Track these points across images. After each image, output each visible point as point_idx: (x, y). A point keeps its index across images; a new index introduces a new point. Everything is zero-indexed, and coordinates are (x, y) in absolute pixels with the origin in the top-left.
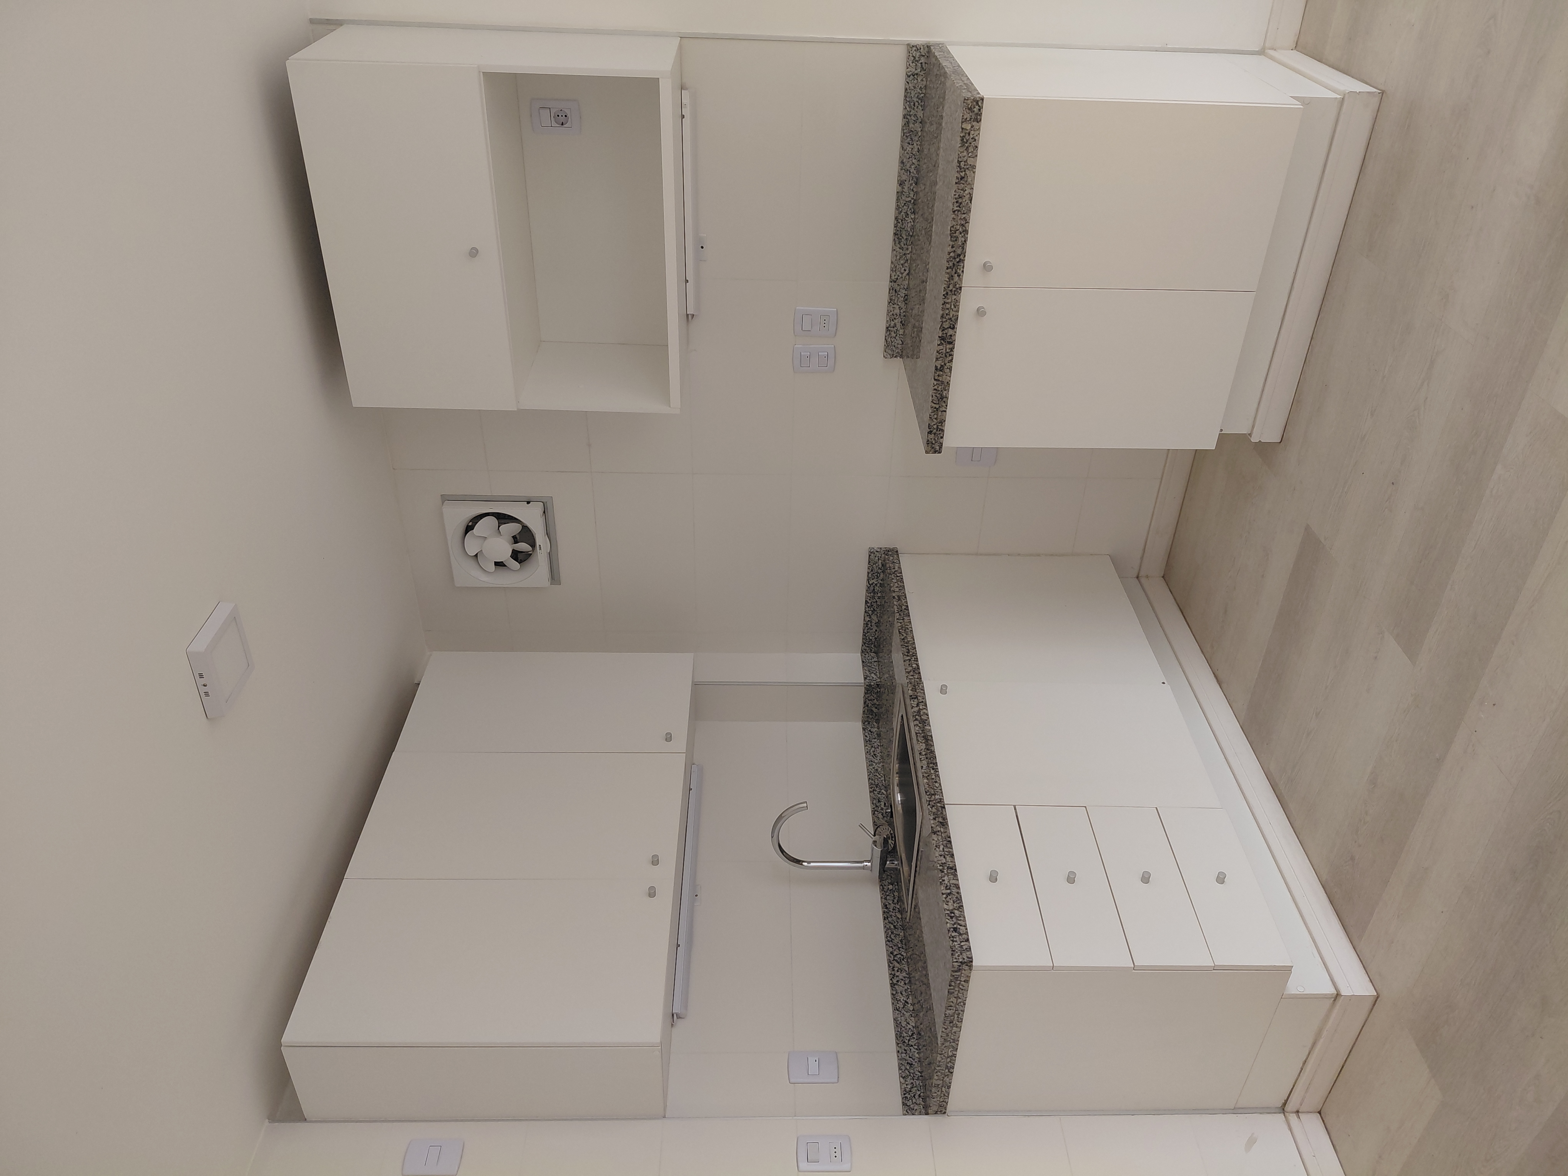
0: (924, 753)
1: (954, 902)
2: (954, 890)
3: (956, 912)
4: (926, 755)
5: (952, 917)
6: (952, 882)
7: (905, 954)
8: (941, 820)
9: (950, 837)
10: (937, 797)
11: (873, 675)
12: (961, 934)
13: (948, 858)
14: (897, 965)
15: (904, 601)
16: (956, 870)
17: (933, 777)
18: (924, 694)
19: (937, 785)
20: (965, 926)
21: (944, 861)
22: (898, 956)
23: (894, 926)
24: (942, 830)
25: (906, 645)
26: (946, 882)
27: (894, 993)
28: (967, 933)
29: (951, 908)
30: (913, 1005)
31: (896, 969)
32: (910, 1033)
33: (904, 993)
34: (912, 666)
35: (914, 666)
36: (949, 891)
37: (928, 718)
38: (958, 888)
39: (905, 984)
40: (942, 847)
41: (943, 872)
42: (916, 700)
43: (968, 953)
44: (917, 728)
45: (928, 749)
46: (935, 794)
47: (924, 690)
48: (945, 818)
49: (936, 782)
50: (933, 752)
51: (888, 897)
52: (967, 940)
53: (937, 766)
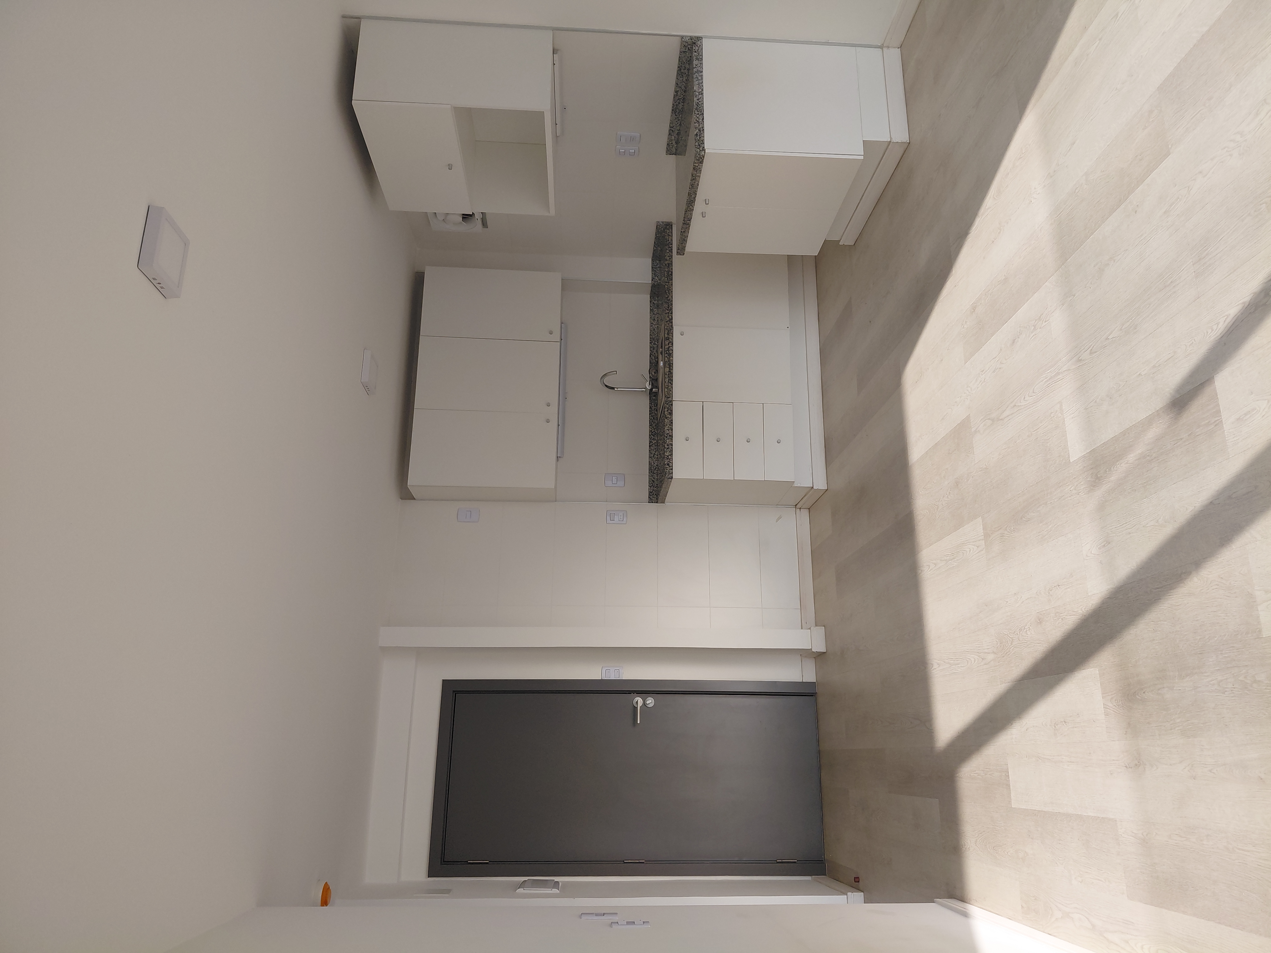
0: (667, 374)
1: (669, 452)
2: (670, 446)
3: (670, 456)
4: (668, 375)
5: (667, 459)
6: (670, 442)
7: (656, 432)
8: (670, 411)
9: (672, 420)
10: (670, 399)
11: (656, 278)
12: (670, 467)
13: (670, 431)
14: (653, 437)
15: (671, 268)
16: (672, 437)
17: (670, 388)
18: (673, 337)
19: (671, 392)
20: (672, 463)
21: (668, 432)
22: (654, 433)
23: (654, 418)
24: (670, 417)
25: (668, 302)
26: (668, 442)
27: (650, 450)
28: (672, 466)
29: (668, 454)
30: (657, 455)
31: (652, 439)
32: (655, 468)
33: (654, 450)
34: (669, 318)
36: (668, 447)
37: (673, 352)
38: (672, 446)
39: (655, 446)
40: (668, 425)
41: (667, 438)
42: (668, 341)
43: (671, 475)
44: (666, 359)
45: (670, 372)
46: (669, 398)
47: (673, 334)
48: (672, 411)
49: (671, 391)
50: (672, 373)
51: (652, 403)
52: (672, 469)
53: (672, 381)
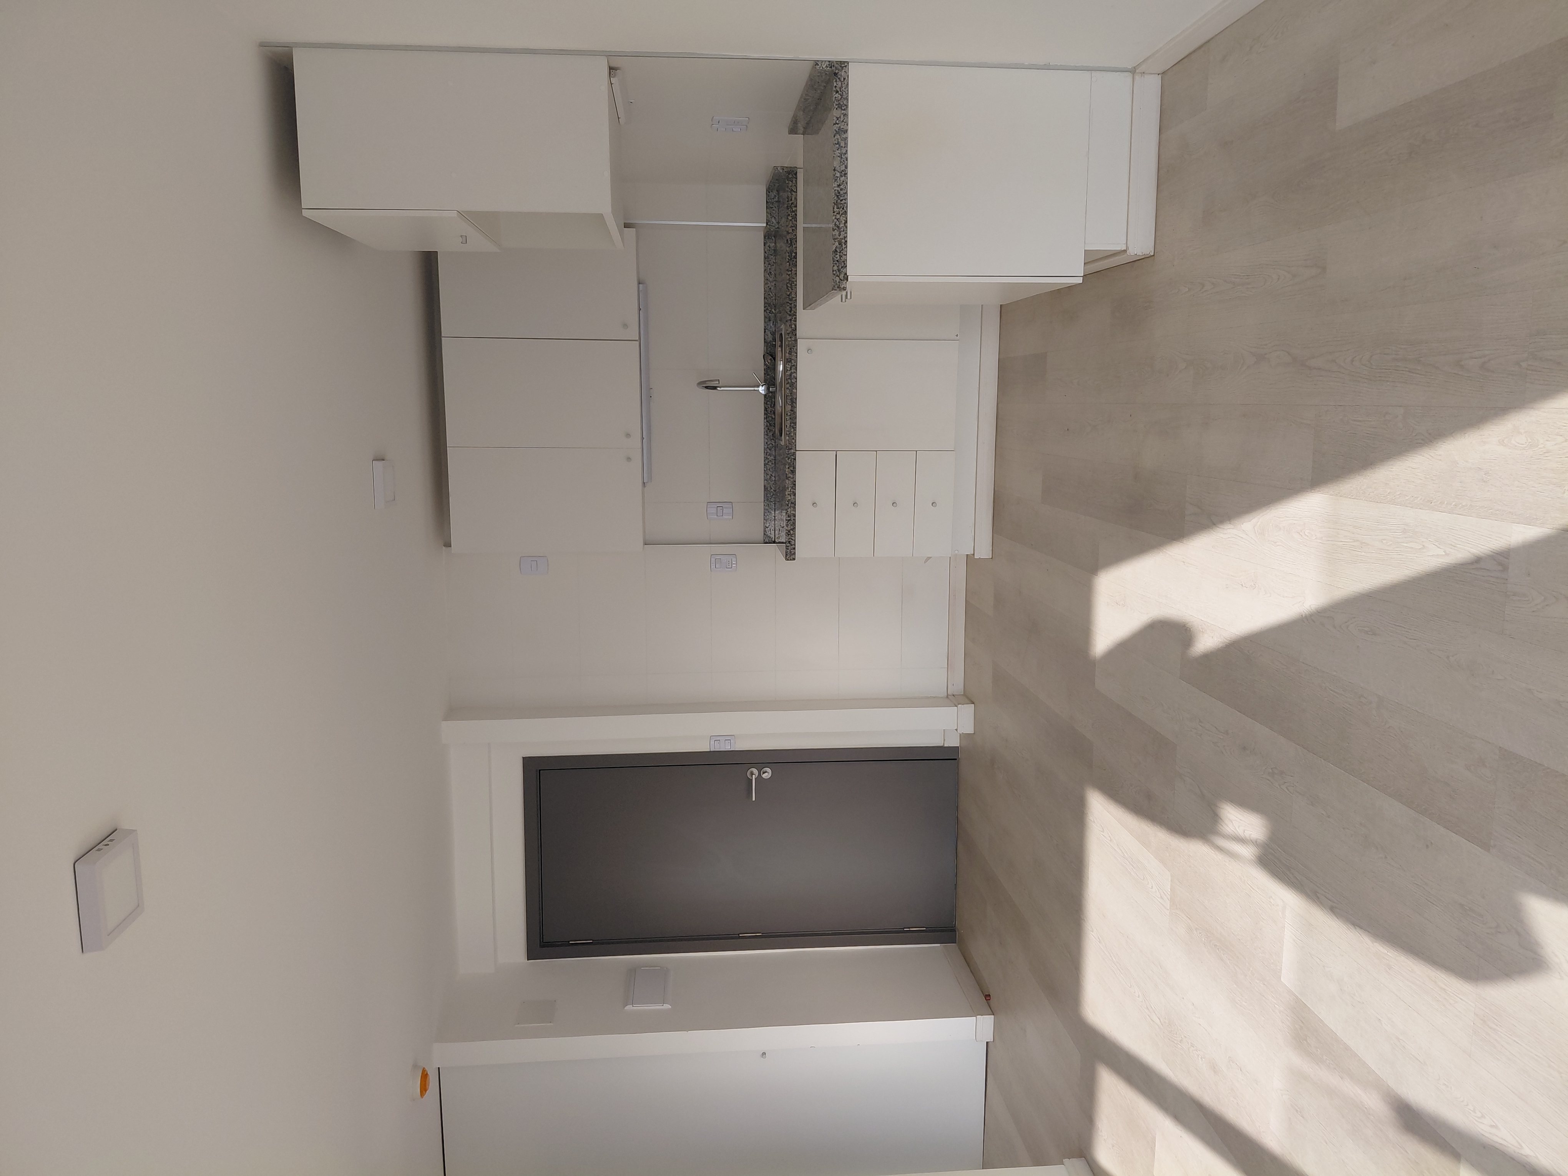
0: (789, 414)
1: (791, 525)
2: (792, 518)
3: (791, 531)
4: (790, 415)
5: (789, 535)
6: (792, 512)
8: (792, 469)
9: (795, 482)
10: (792, 451)
12: (792, 545)
13: (792, 497)
14: (769, 451)
15: (794, 246)
16: (795, 504)
17: (792, 435)
18: (797, 357)
19: (794, 441)
20: (795, 540)
21: (790, 498)
22: (770, 445)
23: (770, 424)
24: (792, 476)
25: (790, 302)
26: (789, 512)
27: (765, 469)
28: (795, 545)
29: (789, 529)
31: (768, 454)
32: (772, 494)
33: (771, 469)
34: (792, 327)
35: (793, 326)
36: (789, 518)
37: (796, 381)
38: (795, 516)
39: (772, 464)
40: (790, 488)
41: (788, 506)
42: (790, 364)
43: (794, 556)
44: (788, 391)
45: (792, 411)
46: (791, 449)
47: (797, 353)
48: (794, 468)
49: (793, 439)
50: (795, 413)
51: (768, 403)
52: (794, 549)
53: (796, 425)
